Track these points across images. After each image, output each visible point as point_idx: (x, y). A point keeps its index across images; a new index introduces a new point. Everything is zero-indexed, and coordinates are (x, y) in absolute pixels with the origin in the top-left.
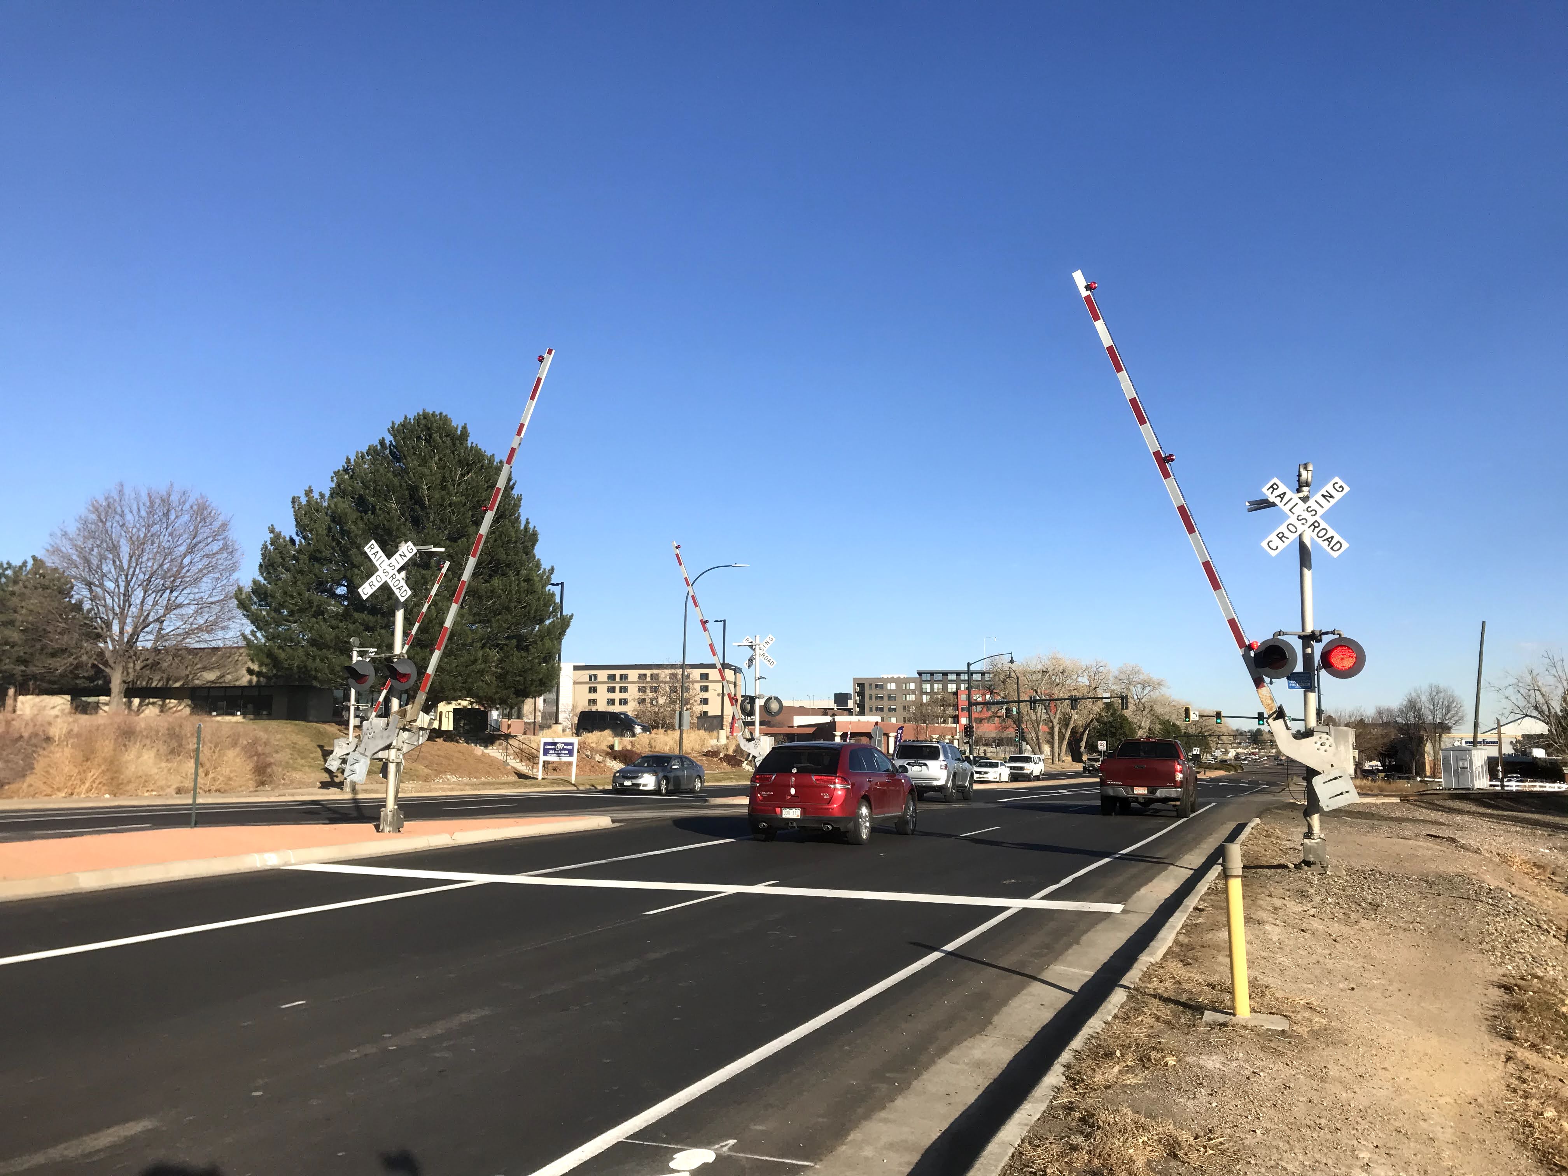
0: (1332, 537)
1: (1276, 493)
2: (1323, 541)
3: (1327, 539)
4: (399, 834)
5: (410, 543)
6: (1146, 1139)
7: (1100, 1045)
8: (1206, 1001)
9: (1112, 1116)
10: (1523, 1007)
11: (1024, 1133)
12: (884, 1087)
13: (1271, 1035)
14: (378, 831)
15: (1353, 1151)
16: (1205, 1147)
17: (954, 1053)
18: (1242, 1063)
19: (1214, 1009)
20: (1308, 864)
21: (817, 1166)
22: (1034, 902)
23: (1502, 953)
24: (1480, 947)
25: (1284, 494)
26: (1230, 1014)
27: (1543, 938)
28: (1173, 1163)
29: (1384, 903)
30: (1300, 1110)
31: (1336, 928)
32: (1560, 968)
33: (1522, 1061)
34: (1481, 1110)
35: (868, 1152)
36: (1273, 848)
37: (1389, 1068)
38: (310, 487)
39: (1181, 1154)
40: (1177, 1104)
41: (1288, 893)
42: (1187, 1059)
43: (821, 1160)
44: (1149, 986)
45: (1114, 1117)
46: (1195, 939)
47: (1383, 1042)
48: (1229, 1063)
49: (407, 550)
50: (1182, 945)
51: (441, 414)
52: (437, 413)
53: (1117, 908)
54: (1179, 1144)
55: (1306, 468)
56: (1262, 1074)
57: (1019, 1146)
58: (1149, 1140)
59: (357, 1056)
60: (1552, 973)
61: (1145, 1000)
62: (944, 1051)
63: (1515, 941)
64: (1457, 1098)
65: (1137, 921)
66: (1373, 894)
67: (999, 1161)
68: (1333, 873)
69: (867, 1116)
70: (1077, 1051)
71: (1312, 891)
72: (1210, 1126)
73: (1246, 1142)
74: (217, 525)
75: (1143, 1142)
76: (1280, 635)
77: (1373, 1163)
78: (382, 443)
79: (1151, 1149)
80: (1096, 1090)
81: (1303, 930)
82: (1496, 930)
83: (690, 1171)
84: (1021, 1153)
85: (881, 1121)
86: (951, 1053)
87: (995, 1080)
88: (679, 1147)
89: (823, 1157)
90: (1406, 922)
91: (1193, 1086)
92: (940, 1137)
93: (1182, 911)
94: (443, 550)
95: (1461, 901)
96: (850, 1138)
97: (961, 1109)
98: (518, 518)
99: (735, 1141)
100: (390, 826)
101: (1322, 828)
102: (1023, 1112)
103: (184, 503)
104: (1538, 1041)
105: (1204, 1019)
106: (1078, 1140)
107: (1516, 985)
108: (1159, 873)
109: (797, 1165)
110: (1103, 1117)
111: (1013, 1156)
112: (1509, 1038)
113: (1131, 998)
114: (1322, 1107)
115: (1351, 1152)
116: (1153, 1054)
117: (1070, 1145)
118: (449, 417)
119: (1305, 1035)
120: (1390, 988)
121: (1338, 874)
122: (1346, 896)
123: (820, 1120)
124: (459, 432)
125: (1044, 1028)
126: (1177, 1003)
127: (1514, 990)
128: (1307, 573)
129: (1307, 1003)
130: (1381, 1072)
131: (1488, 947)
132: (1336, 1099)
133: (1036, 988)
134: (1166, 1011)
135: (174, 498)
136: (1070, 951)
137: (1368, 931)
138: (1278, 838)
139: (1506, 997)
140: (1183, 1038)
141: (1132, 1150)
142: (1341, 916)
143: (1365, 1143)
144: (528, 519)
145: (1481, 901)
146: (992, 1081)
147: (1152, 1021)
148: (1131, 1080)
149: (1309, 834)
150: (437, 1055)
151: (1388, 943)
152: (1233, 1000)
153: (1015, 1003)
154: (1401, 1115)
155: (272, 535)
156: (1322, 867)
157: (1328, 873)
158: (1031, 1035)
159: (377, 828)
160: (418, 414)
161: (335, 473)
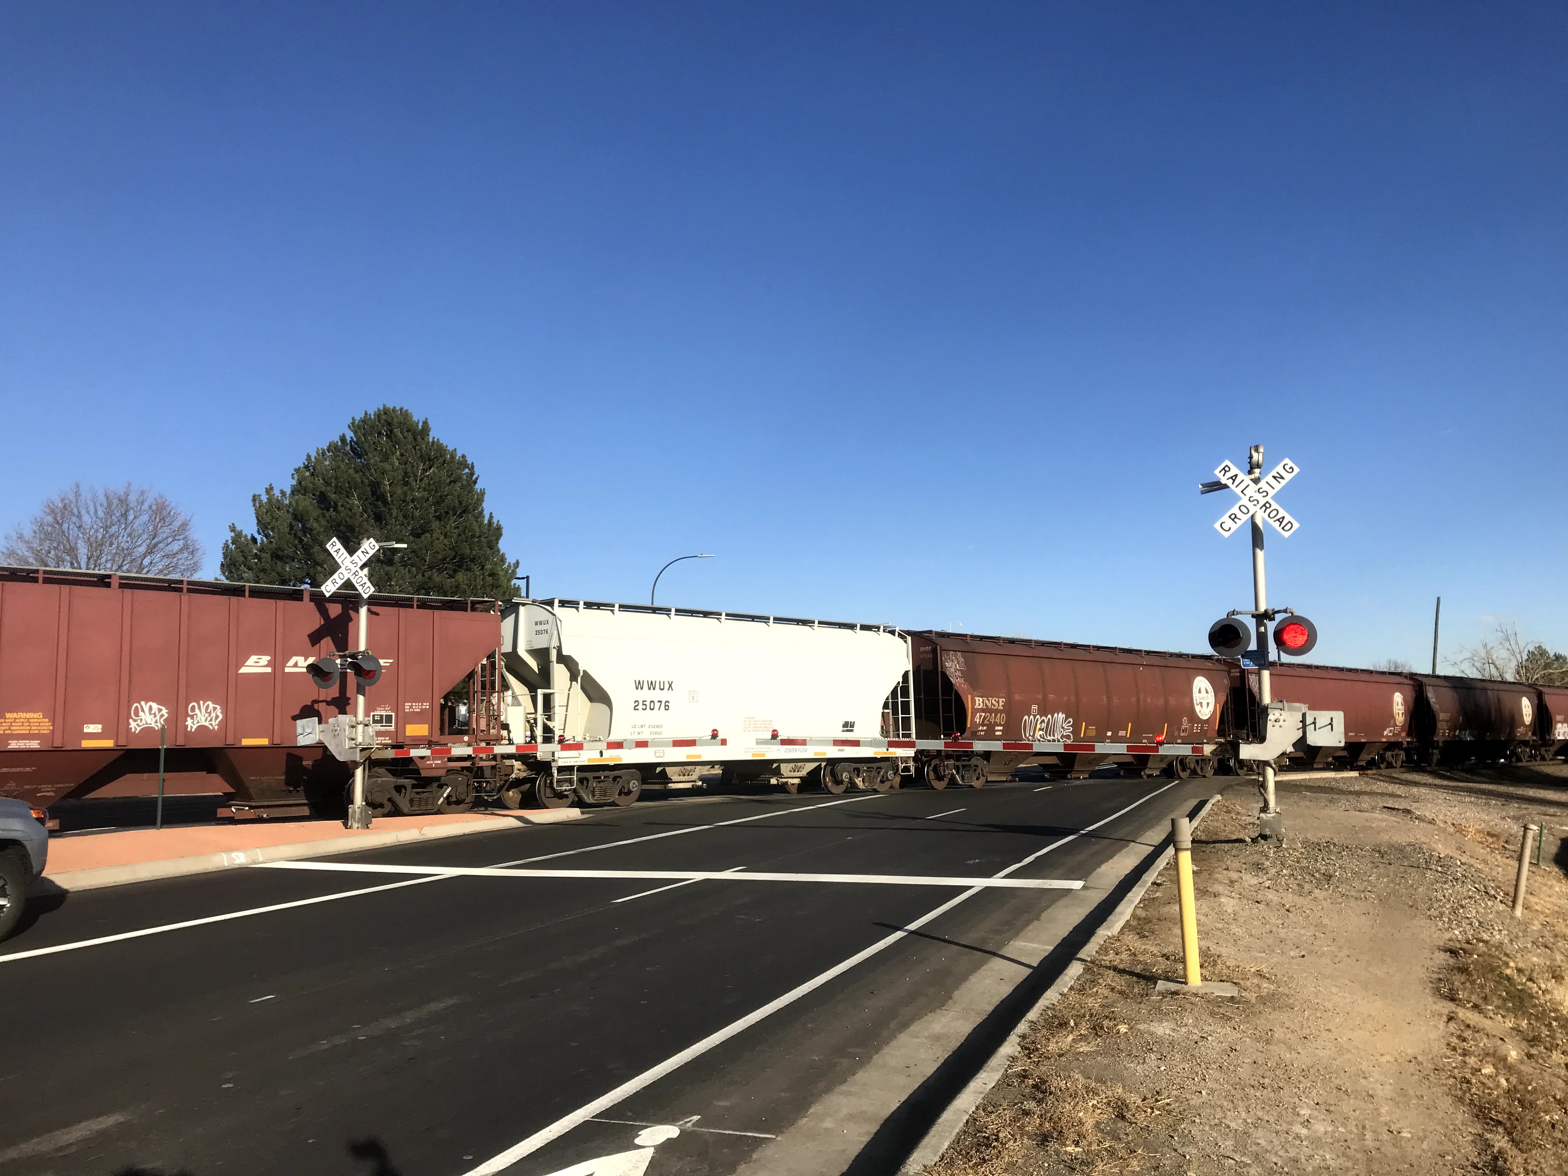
0: (1283, 518)
1: (1228, 475)
2: (1275, 521)
3: (1278, 520)
4: (367, 830)
5: (372, 540)
6: (1095, 1102)
7: (1055, 1016)
8: (1160, 971)
9: (1064, 1082)
10: (1467, 969)
11: (979, 1100)
12: (845, 1063)
13: (1220, 1001)
14: (346, 828)
15: (1294, 1108)
16: (1152, 1108)
17: (914, 1028)
18: (1191, 1029)
19: (1168, 979)
20: (1265, 837)
21: (779, 1139)
22: (997, 881)
23: (1449, 919)
24: (1429, 913)
25: (1236, 476)
26: (1182, 983)
27: (1490, 903)
28: (1120, 1124)
29: (1337, 874)
30: (1244, 1072)
31: (1289, 899)
32: (1506, 932)
33: (1463, 1021)
34: (1420, 1068)
35: (828, 1124)
36: (1233, 823)
37: (1333, 1030)
38: (271, 485)
39: (1128, 1115)
40: (1126, 1069)
41: (1244, 866)
42: (1138, 1026)
43: (782, 1133)
44: (1105, 958)
45: (1066, 1083)
46: (1152, 913)
47: (1329, 1005)
48: (1179, 1029)
49: (370, 547)
50: (1139, 919)
51: (401, 409)
52: (398, 408)
53: (1077, 885)
54: (1127, 1106)
55: (1257, 450)
56: (1209, 1038)
57: (973, 1112)
58: (1098, 1103)
59: (327, 1047)
60: (1498, 937)
61: (1101, 971)
62: (904, 1026)
63: (1462, 907)
64: (1397, 1056)
65: (1097, 897)
66: (1327, 864)
67: (953, 1128)
68: (1288, 846)
69: (828, 1090)
70: (1032, 1022)
71: (1267, 863)
72: (1157, 1089)
73: (1192, 1102)
74: (177, 524)
75: (1093, 1105)
76: (1233, 615)
77: (1313, 1119)
78: (343, 439)
79: (1099, 1111)
80: (1049, 1058)
81: (1257, 902)
82: (1444, 896)
83: (654, 1146)
84: (975, 1119)
85: (841, 1094)
86: (912, 1028)
87: (954, 1052)
88: (644, 1124)
89: (785, 1130)
90: (1359, 891)
91: (1143, 1051)
92: (898, 1108)
93: (1140, 886)
94: (405, 546)
95: (1414, 869)
96: (811, 1111)
97: (920, 1080)
98: (481, 513)
99: (700, 1117)
100: (358, 822)
101: (1277, 803)
102: (978, 1080)
103: (142, 503)
104: (1479, 1002)
105: (1157, 988)
106: (1030, 1105)
107: (1461, 949)
108: (1120, 850)
109: (759, 1137)
110: (1055, 1083)
111: (967, 1122)
112: (1453, 1000)
113: (1087, 970)
114: (1266, 1067)
115: (1292, 1109)
116: (1106, 1023)
117: (1023, 1110)
118: (409, 412)
119: (1253, 1001)
120: (1340, 954)
121: (1294, 846)
122: (1301, 868)
123: (783, 1094)
124: (420, 427)
125: (1002, 1002)
126: (1132, 974)
127: (1459, 953)
128: (1260, 554)
129: (1258, 971)
130: (1325, 1034)
131: (1436, 913)
132: (1279, 1060)
133: (997, 963)
134: (1120, 982)
135: (132, 499)
136: (1030, 927)
137: (1321, 900)
138: (1238, 813)
139: (1452, 961)
140: (1135, 1006)
141: (1082, 1113)
142: (1295, 887)
143: (1306, 1100)
144: (491, 513)
145: (1431, 869)
146: (950, 1053)
147: (1106, 992)
148: (1084, 1048)
149: (1265, 809)
150: (406, 1043)
151: (1340, 912)
152: (1185, 969)
153: (974, 979)
154: (1342, 1074)
155: (233, 534)
156: (1278, 840)
157: (1284, 845)
158: (990, 1009)
159: (346, 825)
160: (378, 409)
161: (295, 470)
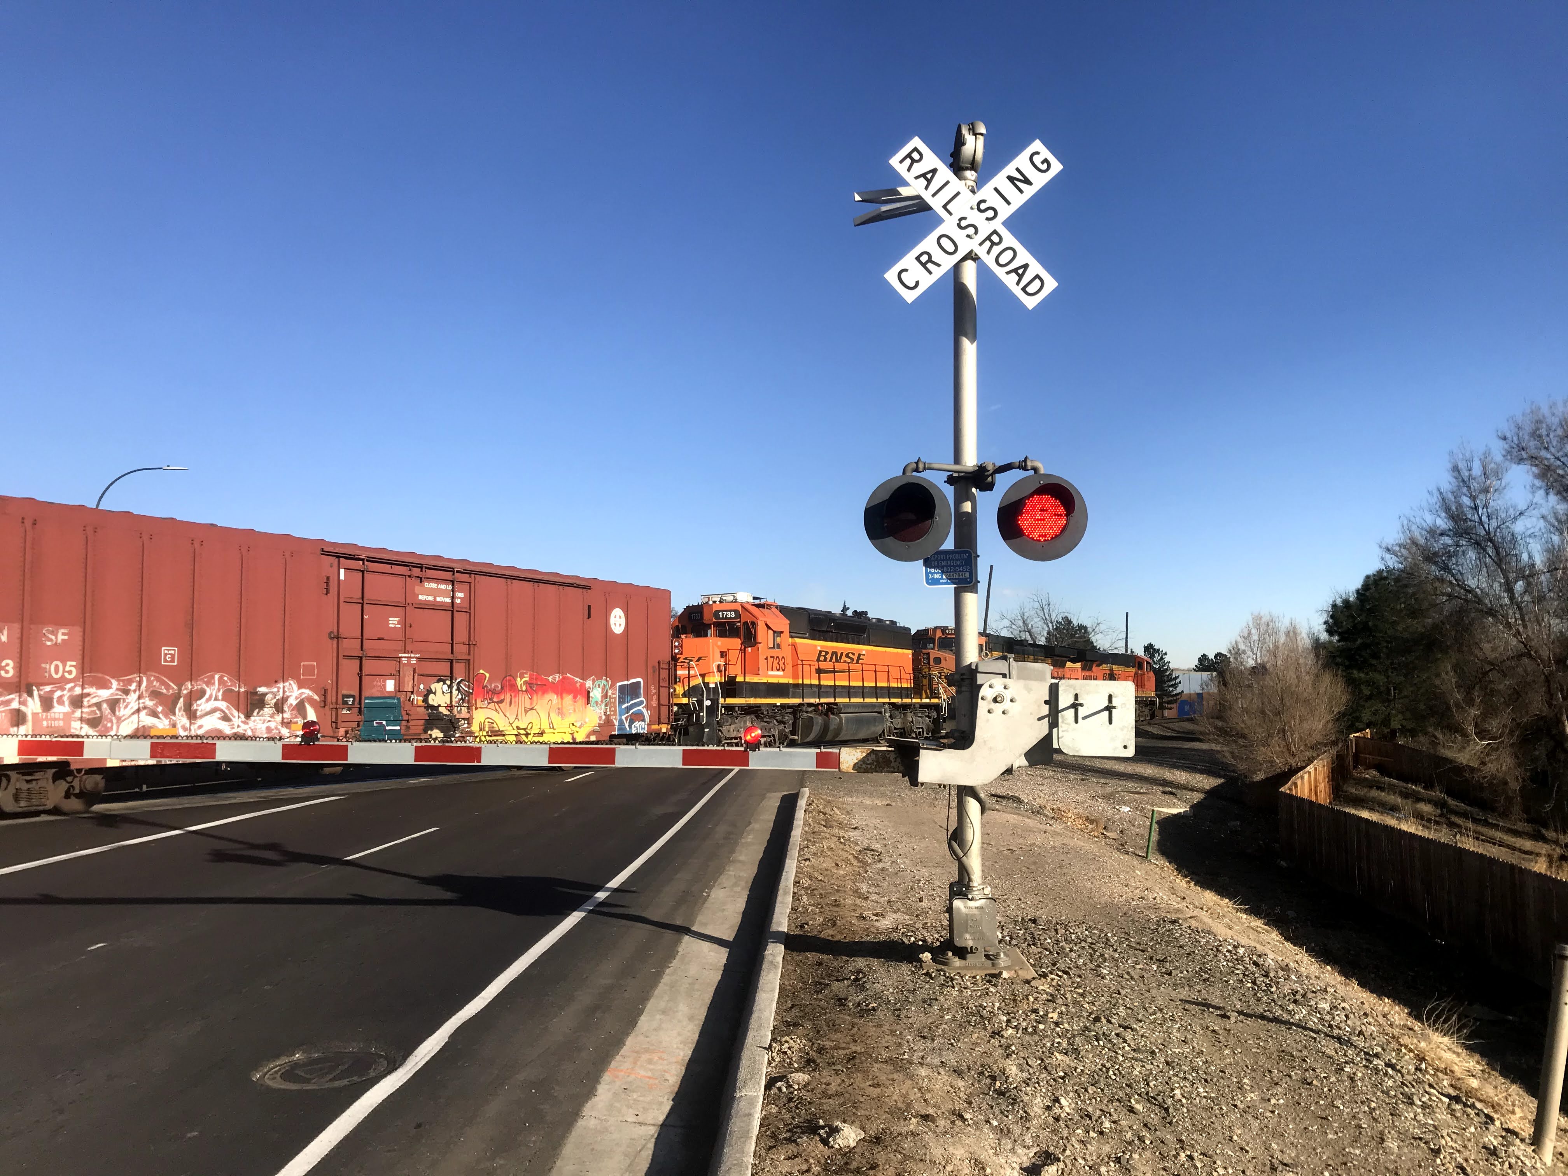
0: (1025, 267)
1: (918, 169)
2: (1008, 273)
3: (1015, 271)
20: (962, 951)
25: (934, 171)
55: (972, 133)
76: (917, 470)
